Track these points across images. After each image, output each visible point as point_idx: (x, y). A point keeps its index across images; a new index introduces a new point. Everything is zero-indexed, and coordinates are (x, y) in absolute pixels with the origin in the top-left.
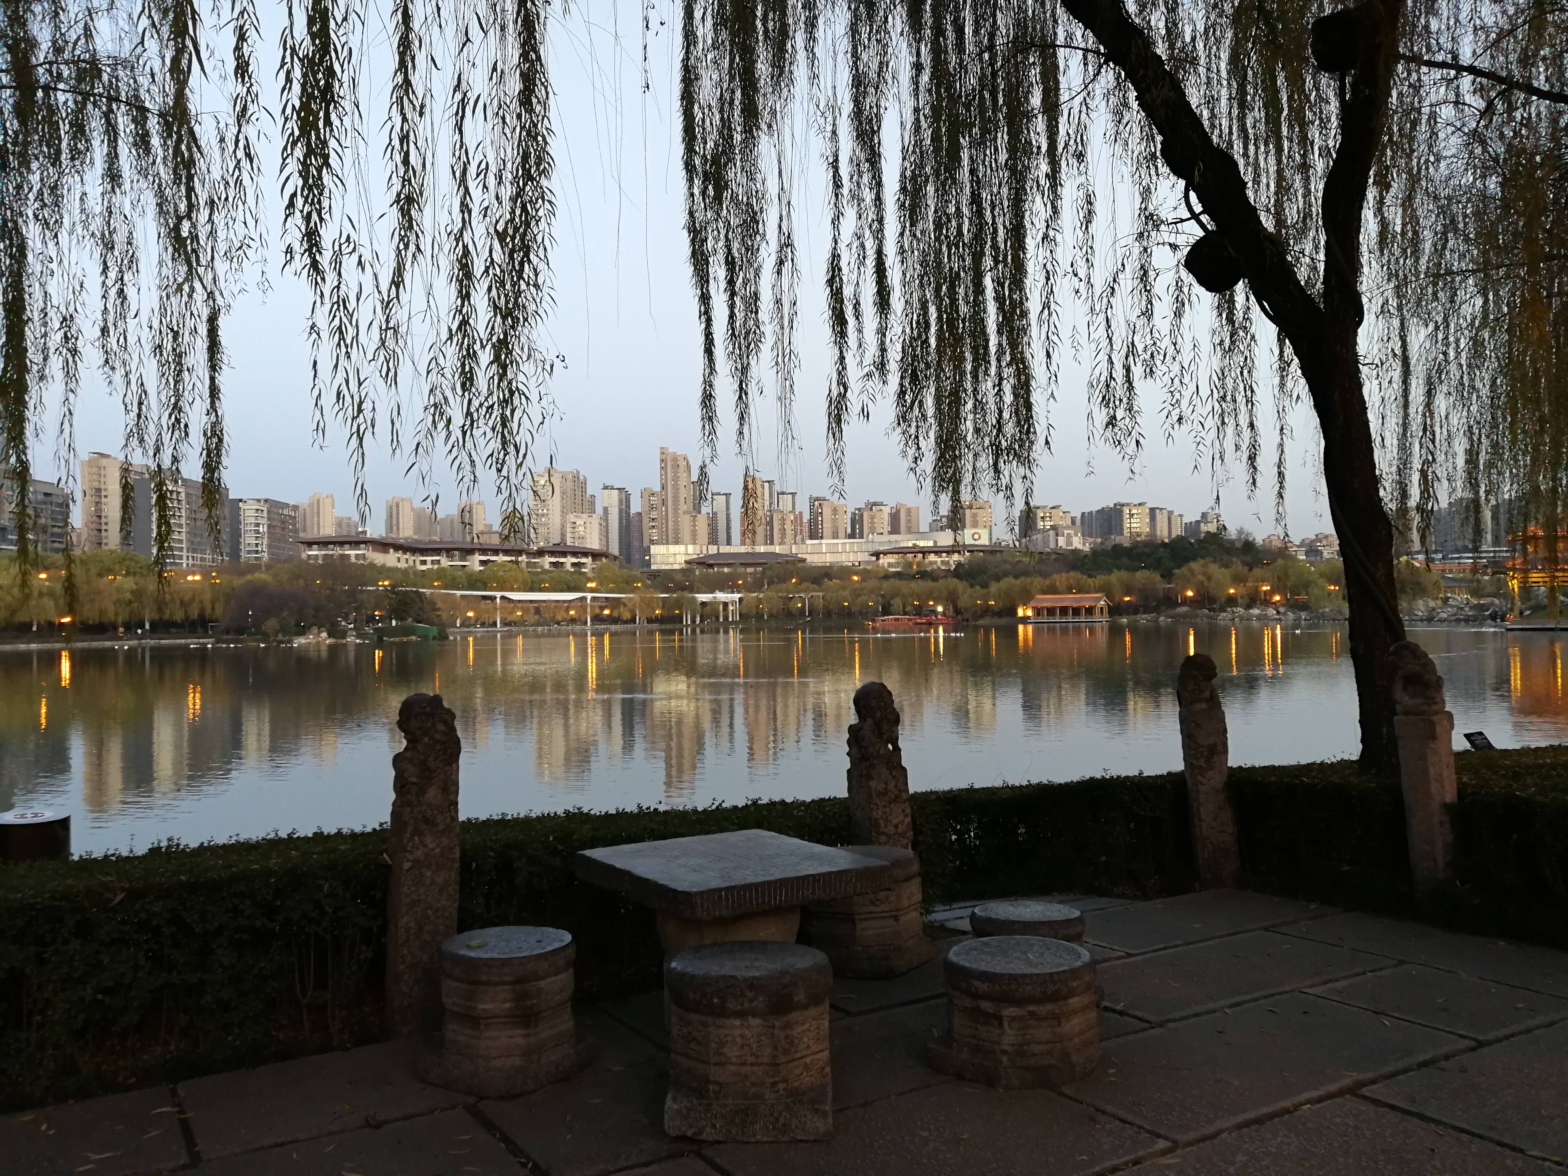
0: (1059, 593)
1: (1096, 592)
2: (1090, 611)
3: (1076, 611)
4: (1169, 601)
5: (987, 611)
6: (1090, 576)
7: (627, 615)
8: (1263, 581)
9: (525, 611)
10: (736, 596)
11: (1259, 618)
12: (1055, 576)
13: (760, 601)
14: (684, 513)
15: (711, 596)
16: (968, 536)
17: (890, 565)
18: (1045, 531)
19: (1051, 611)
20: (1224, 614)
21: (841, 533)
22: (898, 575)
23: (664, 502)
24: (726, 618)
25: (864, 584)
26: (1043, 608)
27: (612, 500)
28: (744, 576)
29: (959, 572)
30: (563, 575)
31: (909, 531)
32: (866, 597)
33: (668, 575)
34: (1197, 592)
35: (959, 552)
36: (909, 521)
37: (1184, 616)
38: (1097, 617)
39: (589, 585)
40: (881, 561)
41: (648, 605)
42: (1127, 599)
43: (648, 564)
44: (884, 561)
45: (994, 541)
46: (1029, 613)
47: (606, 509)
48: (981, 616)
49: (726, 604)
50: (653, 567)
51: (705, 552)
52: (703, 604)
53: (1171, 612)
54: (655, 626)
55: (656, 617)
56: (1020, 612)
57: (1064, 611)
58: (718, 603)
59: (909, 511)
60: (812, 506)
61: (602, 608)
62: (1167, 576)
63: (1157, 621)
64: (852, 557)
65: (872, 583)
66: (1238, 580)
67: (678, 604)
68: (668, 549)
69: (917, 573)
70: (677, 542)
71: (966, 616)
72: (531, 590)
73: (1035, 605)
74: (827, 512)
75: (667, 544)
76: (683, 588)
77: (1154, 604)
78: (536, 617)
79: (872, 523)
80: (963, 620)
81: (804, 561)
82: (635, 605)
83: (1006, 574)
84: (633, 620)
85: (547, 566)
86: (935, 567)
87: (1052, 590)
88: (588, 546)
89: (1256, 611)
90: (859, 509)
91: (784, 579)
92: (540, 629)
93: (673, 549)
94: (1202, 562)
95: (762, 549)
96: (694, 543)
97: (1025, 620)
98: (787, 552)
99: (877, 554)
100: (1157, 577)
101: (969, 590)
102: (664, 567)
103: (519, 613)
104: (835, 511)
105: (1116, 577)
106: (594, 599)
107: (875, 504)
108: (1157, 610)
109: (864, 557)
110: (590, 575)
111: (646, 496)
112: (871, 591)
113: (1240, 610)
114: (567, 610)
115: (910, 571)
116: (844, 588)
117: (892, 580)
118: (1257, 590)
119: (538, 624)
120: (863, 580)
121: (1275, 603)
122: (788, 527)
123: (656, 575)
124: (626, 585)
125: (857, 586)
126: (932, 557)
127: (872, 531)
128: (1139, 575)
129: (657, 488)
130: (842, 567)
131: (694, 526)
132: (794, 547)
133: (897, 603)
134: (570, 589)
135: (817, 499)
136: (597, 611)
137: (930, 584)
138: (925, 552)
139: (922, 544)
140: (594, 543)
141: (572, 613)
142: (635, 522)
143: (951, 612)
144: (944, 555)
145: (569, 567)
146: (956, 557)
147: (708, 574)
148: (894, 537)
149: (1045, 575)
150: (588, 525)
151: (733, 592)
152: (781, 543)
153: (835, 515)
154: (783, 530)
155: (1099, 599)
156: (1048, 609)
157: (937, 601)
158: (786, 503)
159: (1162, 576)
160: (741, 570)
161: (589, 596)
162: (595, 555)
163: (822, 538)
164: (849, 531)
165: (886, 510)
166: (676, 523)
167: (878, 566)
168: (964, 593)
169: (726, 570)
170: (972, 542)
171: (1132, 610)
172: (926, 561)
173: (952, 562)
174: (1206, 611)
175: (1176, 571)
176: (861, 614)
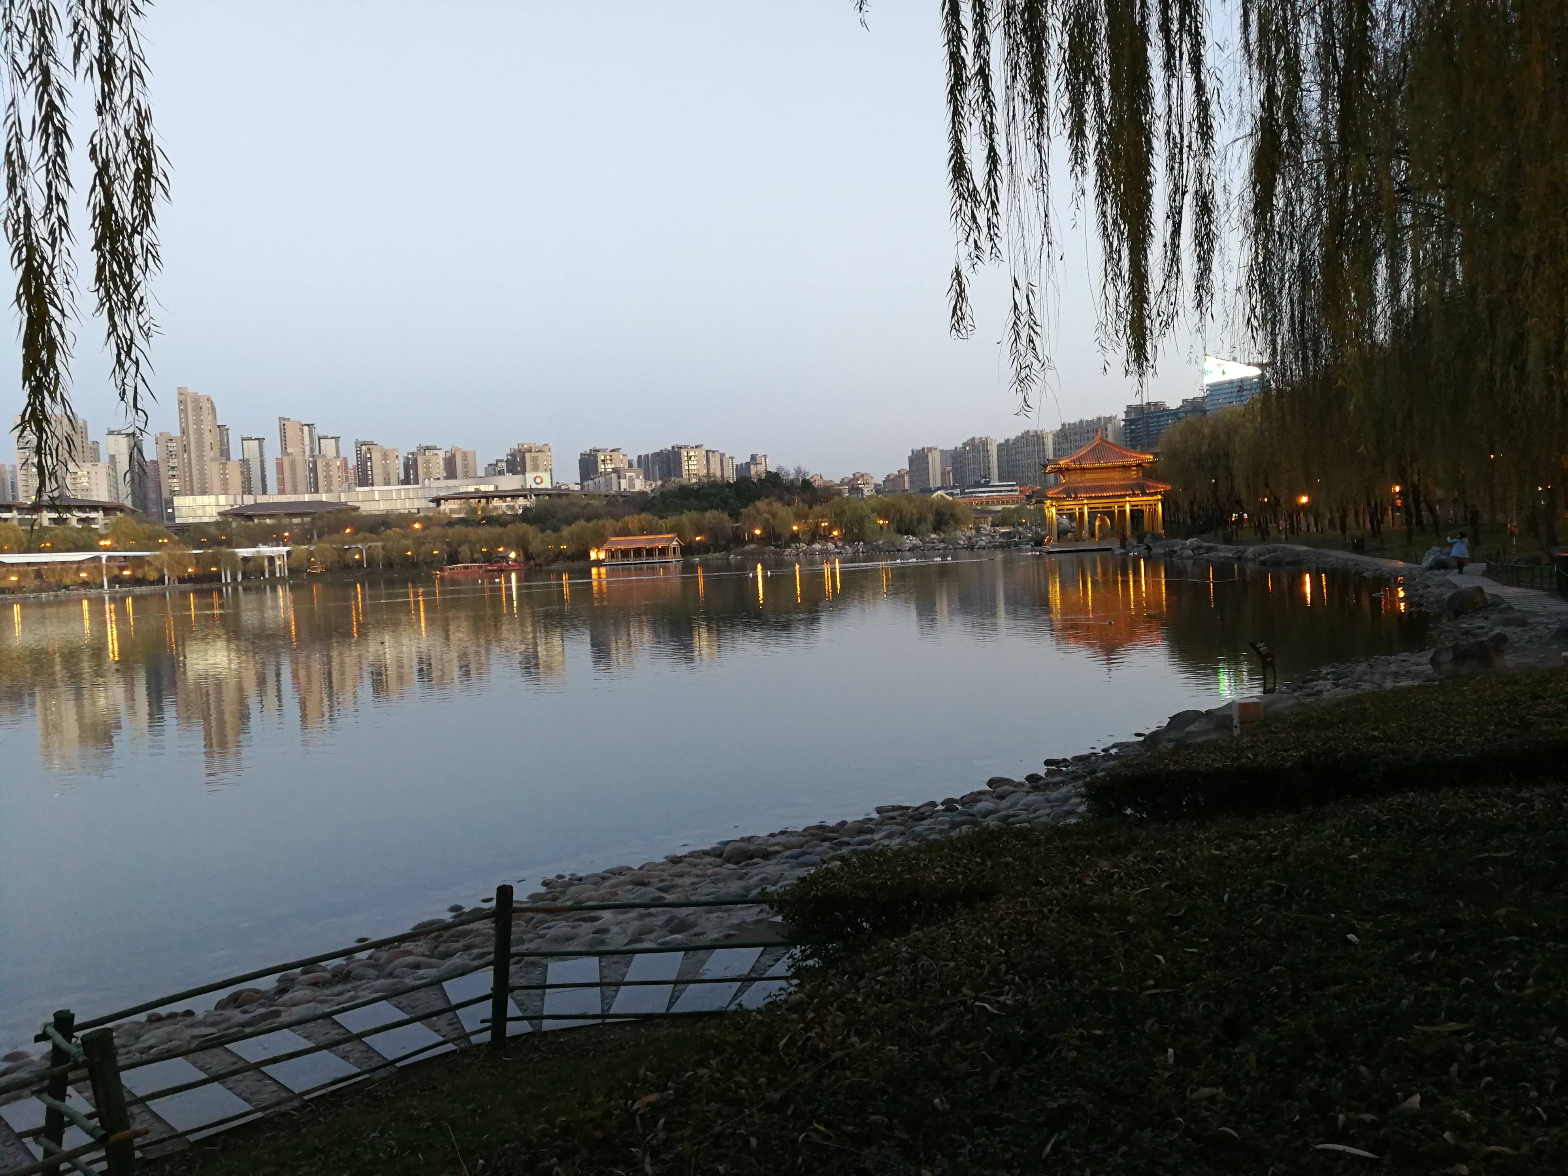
0: (632, 535)
1: (668, 533)
2: (663, 552)
3: (650, 552)
4: (737, 539)
5: (560, 555)
6: (661, 518)
7: (153, 575)
8: (822, 516)
9: (22, 575)
10: (283, 550)
11: (821, 552)
12: (627, 518)
13: (311, 554)
14: (212, 460)
15: (254, 550)
16: (530, 480)
17: (452, 511)
18: (606, 474)
19: (625, 553)
20: (789, 550)
21: (394, 479)
22: (461, 521)
23: (186, 448)
24: (273, 573)
25: (427, 532)
26: (617, 550)
27: (121, 447)
28: (289, 527)
29: (527, 516)
30: (68, 532)
31: (466, 476)
32: (431, 545)
33: (200, 528)
34: (764, 531)
35: (525, 497)
36: (466, 466)
37: (752, 553)
38: (670, 558)
39: (102, 543)
40: (442, 507)
41: (179, 563)
42: (698, 539)
43: (172, 517)
44: (446, 507)
45: (554, 484)
46: (602, 555)
47: (112, 458)
48: (554, 561)
49: (271, 559)
50: (178, 521)
51: (239, 502)
52: (245, 559)
53: (739, 550)
54: (188, 586)
55: (190, 575)
56: (593, 555)
57: (638, 552)
58: (263, 558)
59: (465, 455)
60: (359, 451)
61: (122, 569)
62: (735, 515)
63: (728, 559)
64: (408, 504)
65: (436, 531)
66: (800, 517)
67: (215, 560)
68: (195, 499)
69: (483, 519)
70: (204, 492)
71: (538, 561)
72: (28, 551)
73: (609, 547)
74: (377, 457)
75: (192, 494)
76: (220, 543)
77: (723, 542)
78: (37, 582)
79: (428, 468)
80: (536, 565)
81: (357, 509)
82: (162, 564)
83: (576, 518)
84: (161, 581)
85: (46, 523)
86: (500, 512)
87: (625, 532)
88: (95, 499)
89: (817, 546)
90: (413, 454)
91: (336, 528)
92: (44, 595)
93: (201, 500)
94: (766, 500)
95: (307, 498)
96: (226, 493)
97: (598, 563)
98: (335, 500)
99: (437, 501)
100: (725, 516)
101: (540, 534)
102: (190, 520)
103: (14, 578)
104: (385, 456)
105: (687, 518)
106: (109, 558)
107: (428, 448)
108: (726, 548)
109: (423, 504)
110: (103, 531)
111: (162, 442)
112: (435, 540)
113: (803, 546)
114: (79, 570)
115: (474, 516)
116: (405, 537)
117: (457, 527)
118: (817, 525)
119: (40, 590)
120: (425, 528)
121: (832, 538)
122: (334, 473)
123: (183, 530)
124: (150, 541)
125: (420, 534)
126: (496, 502)
127: (428, 475)
128: (708, 514)
129: (176, 433)
130: (400, 514)
131: (225, 474)
132: (342, 495)
133: (465, 550)
134: (78, 549)
135: (364, 444)
136: (116, 572)
137: (498, 530)
138: (488, 497)
139: (483, 488)
140: (102, 495)
141: (83, 575)
142: (149, 470)
143: (522, 558)
144: (509, 499)
145: (74, 522)
146: (521, 501)
147: (248, 526)
148: (451, 482)
149: (617, 517)
150: (93, 475)
151: (278, 545)
152: (329, 491)
153: (385, 459)
154: (328, 477)
155: (672, 540)
156: (622, 551)
157: (509, 546)
158: (328, 446)
159: (730, 515)
160: (286, 521)
161: (104, 555)
162: (108, 509)
163: (372, 484)
164: (402, 477)
165: (441, 454)
166: (202, 472)
167: (439, 513)
168: (535, 538)
169: (268, 521)
170: (534, 486)
171: (702, 549)
172: (491, 506)
173: (517, 506)
174: (773, 548)
175: (744, 510)
176: (426, 563)
